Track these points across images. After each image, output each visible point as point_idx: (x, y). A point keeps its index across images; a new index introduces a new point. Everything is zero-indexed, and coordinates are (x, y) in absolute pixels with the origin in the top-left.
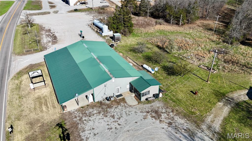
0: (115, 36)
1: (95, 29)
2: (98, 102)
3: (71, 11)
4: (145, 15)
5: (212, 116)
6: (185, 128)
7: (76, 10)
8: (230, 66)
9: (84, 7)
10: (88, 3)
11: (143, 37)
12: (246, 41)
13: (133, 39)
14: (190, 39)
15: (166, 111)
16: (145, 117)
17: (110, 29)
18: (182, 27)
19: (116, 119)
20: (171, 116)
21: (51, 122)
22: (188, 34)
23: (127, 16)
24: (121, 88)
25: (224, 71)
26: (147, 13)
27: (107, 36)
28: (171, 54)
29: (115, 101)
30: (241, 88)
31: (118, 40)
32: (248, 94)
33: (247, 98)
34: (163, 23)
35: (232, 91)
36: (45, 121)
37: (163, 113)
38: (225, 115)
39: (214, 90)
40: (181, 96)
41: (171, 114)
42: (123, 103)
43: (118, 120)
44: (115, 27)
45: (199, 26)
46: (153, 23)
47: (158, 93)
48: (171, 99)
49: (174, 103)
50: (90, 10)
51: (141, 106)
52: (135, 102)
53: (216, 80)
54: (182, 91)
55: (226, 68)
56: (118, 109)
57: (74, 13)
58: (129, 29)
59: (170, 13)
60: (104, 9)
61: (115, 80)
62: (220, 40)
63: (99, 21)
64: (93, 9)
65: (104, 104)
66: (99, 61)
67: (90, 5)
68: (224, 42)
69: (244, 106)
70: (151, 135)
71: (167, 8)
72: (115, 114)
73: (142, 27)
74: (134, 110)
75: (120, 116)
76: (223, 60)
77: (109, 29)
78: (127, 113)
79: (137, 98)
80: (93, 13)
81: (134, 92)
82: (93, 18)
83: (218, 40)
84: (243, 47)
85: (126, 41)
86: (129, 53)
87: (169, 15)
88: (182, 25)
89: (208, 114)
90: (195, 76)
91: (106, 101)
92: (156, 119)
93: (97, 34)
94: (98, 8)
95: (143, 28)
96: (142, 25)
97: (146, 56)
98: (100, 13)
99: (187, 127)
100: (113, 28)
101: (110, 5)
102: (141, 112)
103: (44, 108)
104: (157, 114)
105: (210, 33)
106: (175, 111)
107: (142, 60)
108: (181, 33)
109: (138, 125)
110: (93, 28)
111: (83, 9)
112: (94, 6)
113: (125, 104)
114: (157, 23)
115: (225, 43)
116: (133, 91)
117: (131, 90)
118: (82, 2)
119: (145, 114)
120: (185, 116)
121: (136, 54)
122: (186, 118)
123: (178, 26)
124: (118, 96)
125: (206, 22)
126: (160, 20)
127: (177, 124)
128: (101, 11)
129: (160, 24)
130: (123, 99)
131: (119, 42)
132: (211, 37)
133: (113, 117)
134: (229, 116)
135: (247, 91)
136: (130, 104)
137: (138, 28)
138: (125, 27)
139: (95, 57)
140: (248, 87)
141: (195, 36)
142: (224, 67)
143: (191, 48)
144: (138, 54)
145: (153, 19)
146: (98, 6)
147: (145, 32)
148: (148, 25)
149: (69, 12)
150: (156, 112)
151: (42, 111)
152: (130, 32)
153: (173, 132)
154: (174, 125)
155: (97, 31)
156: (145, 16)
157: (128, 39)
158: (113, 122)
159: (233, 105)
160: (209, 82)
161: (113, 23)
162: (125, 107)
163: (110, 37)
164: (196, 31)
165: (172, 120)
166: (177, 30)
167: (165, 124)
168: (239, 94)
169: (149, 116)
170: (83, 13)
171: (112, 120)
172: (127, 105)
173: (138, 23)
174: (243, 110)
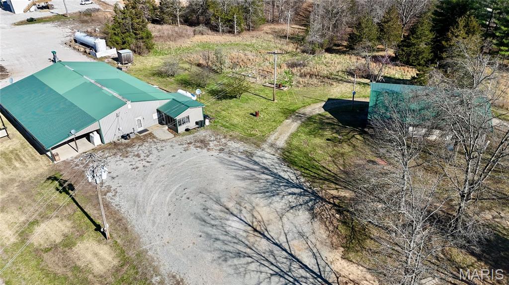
0: (122, 55)
1: (80, 48)
2: (110, 143)
3: (21, 23)
4: (174, 22)
5: (276, 134)
6: (242, 151)
7: (31, 21)
8: (306, 80)
9: (46, 13)
10: (55, 7)
11: (174, 54)
12: (335, 48)
13: (156, 59)
14: (251, 52)
15: (216, 139)
16: (186, 149)
17: (109, 45)
18: (240, 37)
19: (142, 157)
20: (223, 142)
21: (36, 178)
22: (250, 45)
23: (138, 21)
24: (144, 119)
25: (298, 86)
26: (176, 16)
27: (106, 57)
28: (222, 75)
29: (138, 138)
30: (316, 101)
31: (128, 61)
32: (324, 107)
33: (322, 111)
34: (206, 31)
35: (305, 106)
36: (24, 179)
37: (211, 141)
38: (293, 131)
39: (282, 108)
40: (236, 120)
41: (223, 140)
42: (150, 139)
43: (146, 158)
44: (120, 40)
45: (267, 33)
46: (188, 33)
47: (202, 119)
48: (223, 126)
49: (227, 129)
50: (61, 19)
51: (178, 138)
52: (170, 135)
53: (285, 98)
54: (238, 115)
55: (302, 83)
56: (144, 147)
57: (28, 25)
58: (144, 42)
59: (216, 14)
60: (90, 15)
61: (132, 106)
62: (298, 50)
63: (85, 34)
64: (69, 16)
65: (121, 144)
66: (100, 86)
67: (59, 10)
68: (303, 52)
69: (317, 118)
70: (196, 164)
71: (209, 6)
72: (140, 152)
73: (170, 40)
74: (170, 144)
75: (148, 153)
76: (298, 74)
77: (107, 45)
78: (159, 148)
79: (172, 131)
80: (70, 23)
81: (166, 124)
82: (71, 31)
83: (295, 50)
84: (328, 55)
85: (144, 63)
86: (152, 78)
87: (215, 17)
88: (239, 33)
89: (271, 133)
90: (257, 97)
91: (123, 140)
92: (202, 148)
93: (85, 56)
94: (79, 14)
95: (172, 41)
96: (169, 38)
97: (182, 80)
98: (83, 22)
99: (244, 149)
100: (115, 44)
101: (101, 8)
102: (179, 145)
103: (17, 164)
104: (204, 143)
105: (284, 41)
106: (228, 136)
107: (175, 86)
108: (237, 44)
109: (177, 158)
110: (77, 47)
111: (45, 18)
112: (69, 12)
113: (155, 140)
114: (196, 32)
115: (305, 54)
116: (164, 122)
117: (162, 122)
118: (41, 6)
119: (185, 146)
120: (242, 139)
121: (165, 79)
122: (243, 141)
123: (232, 35)
124: (140, 132)
125: (278, 27)
126: (201, 28)
127: (231, 149)
128: (86, 18)
129: (202, 34)
130: (151, 134)
131: (130, 64)
132: (285, 47)
133: (138, 156)
134: (298, 131)
135: (324, 103)
136: (162, 139)
137: (163, 43)
138: (137, 39)
139: (93, 81)
140: (326, 99)
141: (260, 47)
142: (299, 82)
143: (254, 64)
144: (168, 78)
145: (188, 27)
146: (76, 11)
147: (176, 48)
148: (180, 36)
149: (17, 25)
150: (202, 141)
151: (15, 168)
152: (149, 48)
153: (226, 157)
154: (226, 150)
155: (85, 52)
156: (173, 24)
157: (147, 59)
158: (139, 161)
159: (303, 120)
160: (276, 101)
161: (115, 34)
162: (155, 142)
163: (113, 59)
164: (262, 40)
165: (225, 146)
166: (230, 41)
167: (215, 151)
168: (313, 108)
169: (192, 147)
170: (49, 25)
171: (137, 159)
172: (157, 140)
173: (162, 35)
174: (315, 122)
